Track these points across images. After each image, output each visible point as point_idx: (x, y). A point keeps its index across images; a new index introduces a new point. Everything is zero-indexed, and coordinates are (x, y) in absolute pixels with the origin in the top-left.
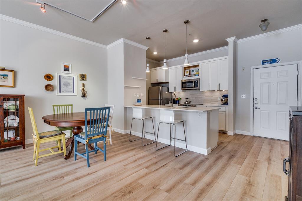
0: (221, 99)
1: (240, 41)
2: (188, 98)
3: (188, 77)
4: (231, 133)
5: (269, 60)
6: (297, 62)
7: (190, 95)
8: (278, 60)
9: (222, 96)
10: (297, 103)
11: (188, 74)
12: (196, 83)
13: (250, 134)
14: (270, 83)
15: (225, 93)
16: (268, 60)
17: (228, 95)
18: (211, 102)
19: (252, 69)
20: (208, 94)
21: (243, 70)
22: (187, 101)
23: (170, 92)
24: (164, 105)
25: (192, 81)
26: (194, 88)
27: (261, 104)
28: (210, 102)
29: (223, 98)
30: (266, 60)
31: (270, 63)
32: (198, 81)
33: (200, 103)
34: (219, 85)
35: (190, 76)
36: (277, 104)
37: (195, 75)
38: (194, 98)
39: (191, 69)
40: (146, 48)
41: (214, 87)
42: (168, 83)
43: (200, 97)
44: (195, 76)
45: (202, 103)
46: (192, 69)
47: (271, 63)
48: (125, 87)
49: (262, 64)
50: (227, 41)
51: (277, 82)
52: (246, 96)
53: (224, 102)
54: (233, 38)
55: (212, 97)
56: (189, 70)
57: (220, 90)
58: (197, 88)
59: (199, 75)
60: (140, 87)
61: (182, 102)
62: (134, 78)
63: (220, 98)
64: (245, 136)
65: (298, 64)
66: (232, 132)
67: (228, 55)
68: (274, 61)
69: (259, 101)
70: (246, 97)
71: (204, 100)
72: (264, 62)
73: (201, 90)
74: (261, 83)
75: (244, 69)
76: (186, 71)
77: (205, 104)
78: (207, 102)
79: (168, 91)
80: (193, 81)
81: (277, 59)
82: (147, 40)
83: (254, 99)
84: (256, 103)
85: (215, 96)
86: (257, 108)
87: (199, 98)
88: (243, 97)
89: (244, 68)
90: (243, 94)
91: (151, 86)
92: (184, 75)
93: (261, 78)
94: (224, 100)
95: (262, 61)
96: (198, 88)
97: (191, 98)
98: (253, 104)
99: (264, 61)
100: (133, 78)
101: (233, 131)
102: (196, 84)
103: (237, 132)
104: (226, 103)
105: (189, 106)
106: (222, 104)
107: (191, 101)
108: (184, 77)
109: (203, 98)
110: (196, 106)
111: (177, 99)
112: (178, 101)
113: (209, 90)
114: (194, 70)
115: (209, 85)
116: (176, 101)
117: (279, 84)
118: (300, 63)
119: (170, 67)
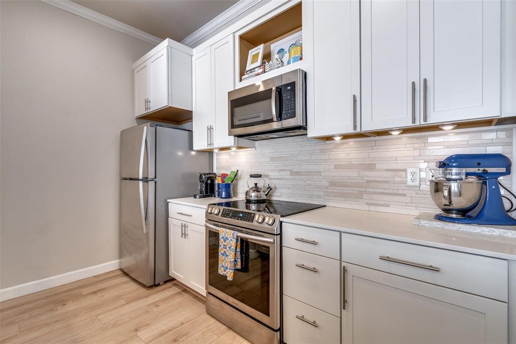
2: (259, 176)
3: (258, 74)
7: (272, 159)
11: (258, 63)
12: (286, 96)
18: (365, 196)
20: (347, 152)
22: (256, 189)
25: (268, 86)
26: (278, 126)
28: (359, 196)
32: (293, 84)
33: (311, 196)
35: (264, 72)
38: (287, 174)
39: (273, 45)
45: (319, 197)
55: (371, 167)
59: (301, 59)
73: (312, 132)
80: (271, 90)
85: (385, 166)
92: (242, 73)
96: (298, 121)
105: (249, 217)
106: (439, 218)
107: (275, 188)
108: (241, 80)
109: (322, 174)
110: (281, 223)
111: (224, 176)
112: (228, 186)
113: (355, 127)
114: (286, 50)
115: (355, 101)
116: (218, 184)
119: (195, 50)
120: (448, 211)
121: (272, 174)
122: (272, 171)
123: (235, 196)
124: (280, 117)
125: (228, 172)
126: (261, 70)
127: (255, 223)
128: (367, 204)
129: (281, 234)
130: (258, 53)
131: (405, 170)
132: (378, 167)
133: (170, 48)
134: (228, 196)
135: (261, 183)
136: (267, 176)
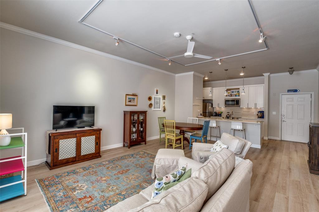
0: (257, 114)
1: (272, 75)
6: (311, 93)
7: (231, 110)
8: (299, 91)
9: (258, 112)
11: (230, 94)
13: (279, 139)
14: (293, 105)
15: (261, 110)
16: (291, 90)
17: (263, 111)
19: (280, 95)
20: (246, 110)
22: (228, 115)
23: (213, 107)
24: (210, 117)
27: (287, 118)
32: (239, 100)
34: (256, 104)
35: (232, 96)
36: (298, 119)
39: (231, 91)
40: (203, 76)
41: (252, 106)
42: (212, 100)
43: (240, 112)
44: (236, 96)
45: (241, 116)
47: (294, 92)
48: (193, 105)
49: (288, 92)
50: (263, 74)
52: (276, 113)
53: (259, 116)
54: (268, 74)
55: (249, 112)
57: (257, 108)
58: (238, 105)
59: (239, 96)
60: (200, 104)
61: (224, 115)
64: (276, 140)
66: (267, 138)
68: (296, 91)
69: (285, 116)
71: (243, 114)
72: (289, 91)
73: (241, 107)
74: (287, 105)
75: (274, 95)
76: (228, 92)
77: (243, 117)
78: (245, 116)
79: (212, 106)
80: (235, 100)
83: (282, 115)
84: (283, 118)
85: (251, 112)
86: (284, 121)
88: (274, 114)
89: (274, 93)
90: (274, 111)
93: (287, 101)
95: (288, 90)
98: (281, 118)
100: (197, 98)
102: (237, 102)
103: (270, 137)
104: (262, 117)
108: (226, 97)
111: (219, 112)
112: (221, 114)
113: (248, 107)
114: (234, 92)
115: (248, 104)
116: (218, 114)
117: (299, 106)
118: (313, 93)
119: (214, 88)
124: (236, 105)
135: (229, 114)
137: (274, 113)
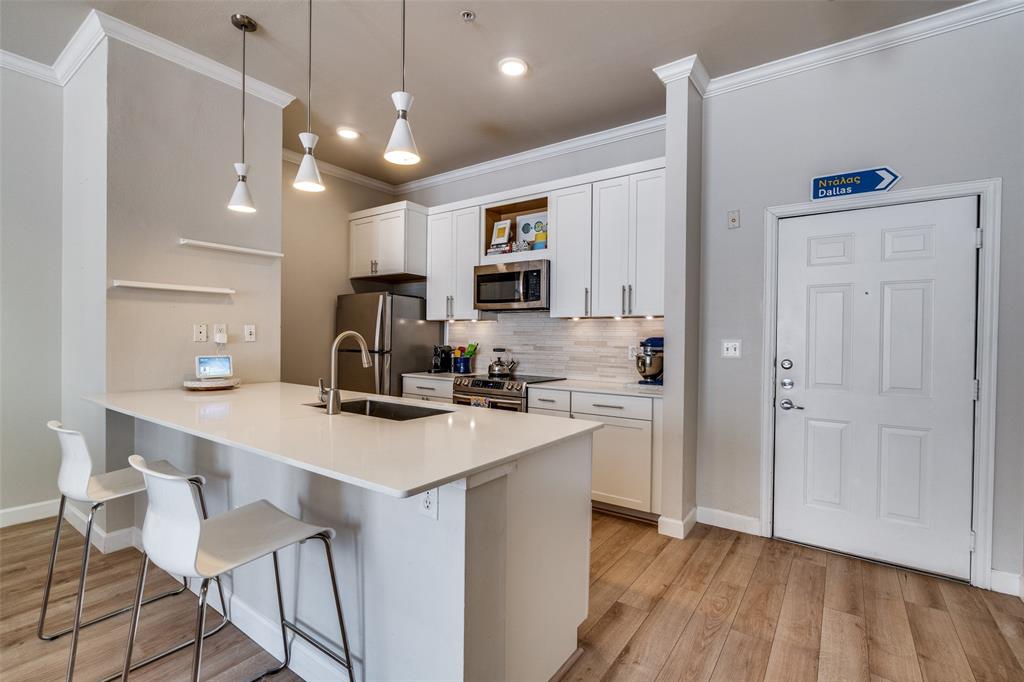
0: (639, 358)
1: (718, 88)
2: (503, 350)
3: (504, 252)
4: (673, 526)
5: (846, 176)
6: (974, 187)
7: (516, 333)
8: (888, 178)
9: (642, 344)
10: (973, 389)
11: (505, 239)
12: (532, 281)
13: (758, 527)
14: (849, 285)
15: (653, 329)
16: (839, 177)
17: (662, 339)
18: (598, 369)
19: (770, 220)
20: (586, 331)
21: (731, 224)
22: (499, 362)
23: (430, 318)
25: (516, 269)
26: (524, 305)
27: (807, 387)
28: (594, 370)
29: (645, 351)
30: (833, 178)
31: (849, 190)
32: (538, 272)
33: (553, 370)
34: (627, 292)
35: (511, 251)
36: (880, 391)
37: (532, 246)
38: (530, 349)
39: (518, 219)
40: (284, 99)
41: (608, 303)
42: (423, 279)
43: (556, 343)
44: (532, 249)
45: (561, 371)
46: (522, 219)
47: (857, 189)
48: (113, 293)
49: (816, 196)
50: (660, 77)
51: (883, 285)
52: (742, 345)
53: (648, 371)
54: (686, 65)
55: (603, 344)
56: (508, 222)
57: (634, 314)
59: (546, 247)
60: (233, 292)
61: (481, 367)
62: (186, 241)
63: (633, 350)
65: (979, 196)
67: (663, 154)
68: (867, 181)
69: (798, 371)
70: (742, 351)
71: (573, 359)
72: (824, 186)
73: (553, 313)
74: (809, 288)
75: (734, 220)
76: (498, 225)
77: (574, 378)
78: (583, 369)
79: (423, 316)
80: (519, 273)
81: (882, 174)
82: (241, 32)
83: (779, 365)
84: (787, 381)
85: (613, 344)
86: (789, 405)
87: (552, 348)
88: (731, 353)
89: (733, 212)
90: (730, 337)
91: (352, 291)
92: (488, 245)
93: (809, 263)
94: (648, 361)
95: (816, 182)
96: (542, 303)
97: (517, 350)
98: (772, 385)
99: (823, 179)
100: (182, 241)
101: (683, 520)
102: (530, 286)
103: (707, 515)
104: (655, 378)
105: (499, 386)
106: (640, 382)
107: (518, 363)
108: (486, 254)
109: (565, 349)
110: (527, 388)
111: (462, 350)
112: (466, 361)
113: (586, 312)
114: (532, 225)
115: (587, 292)
116: (456, 359)
117: (887, 290)
118: (991, 189)
119: (431, 210)
120: (645, 377)
121: (516, 349)
122: (515, 345)
123: (473, 371)
124: (526, 299)
125: (466, 346)
126: (508, 248)
127: (505, 390)
128: (601, 376)
129: (527, 398)
130: (505, 228)
131: (627, 348)
132: (609, 344)
133: (408, 210)
134: (467, 371)
135: (504, 357)
136: (510, 350)
137: (731, 349)
